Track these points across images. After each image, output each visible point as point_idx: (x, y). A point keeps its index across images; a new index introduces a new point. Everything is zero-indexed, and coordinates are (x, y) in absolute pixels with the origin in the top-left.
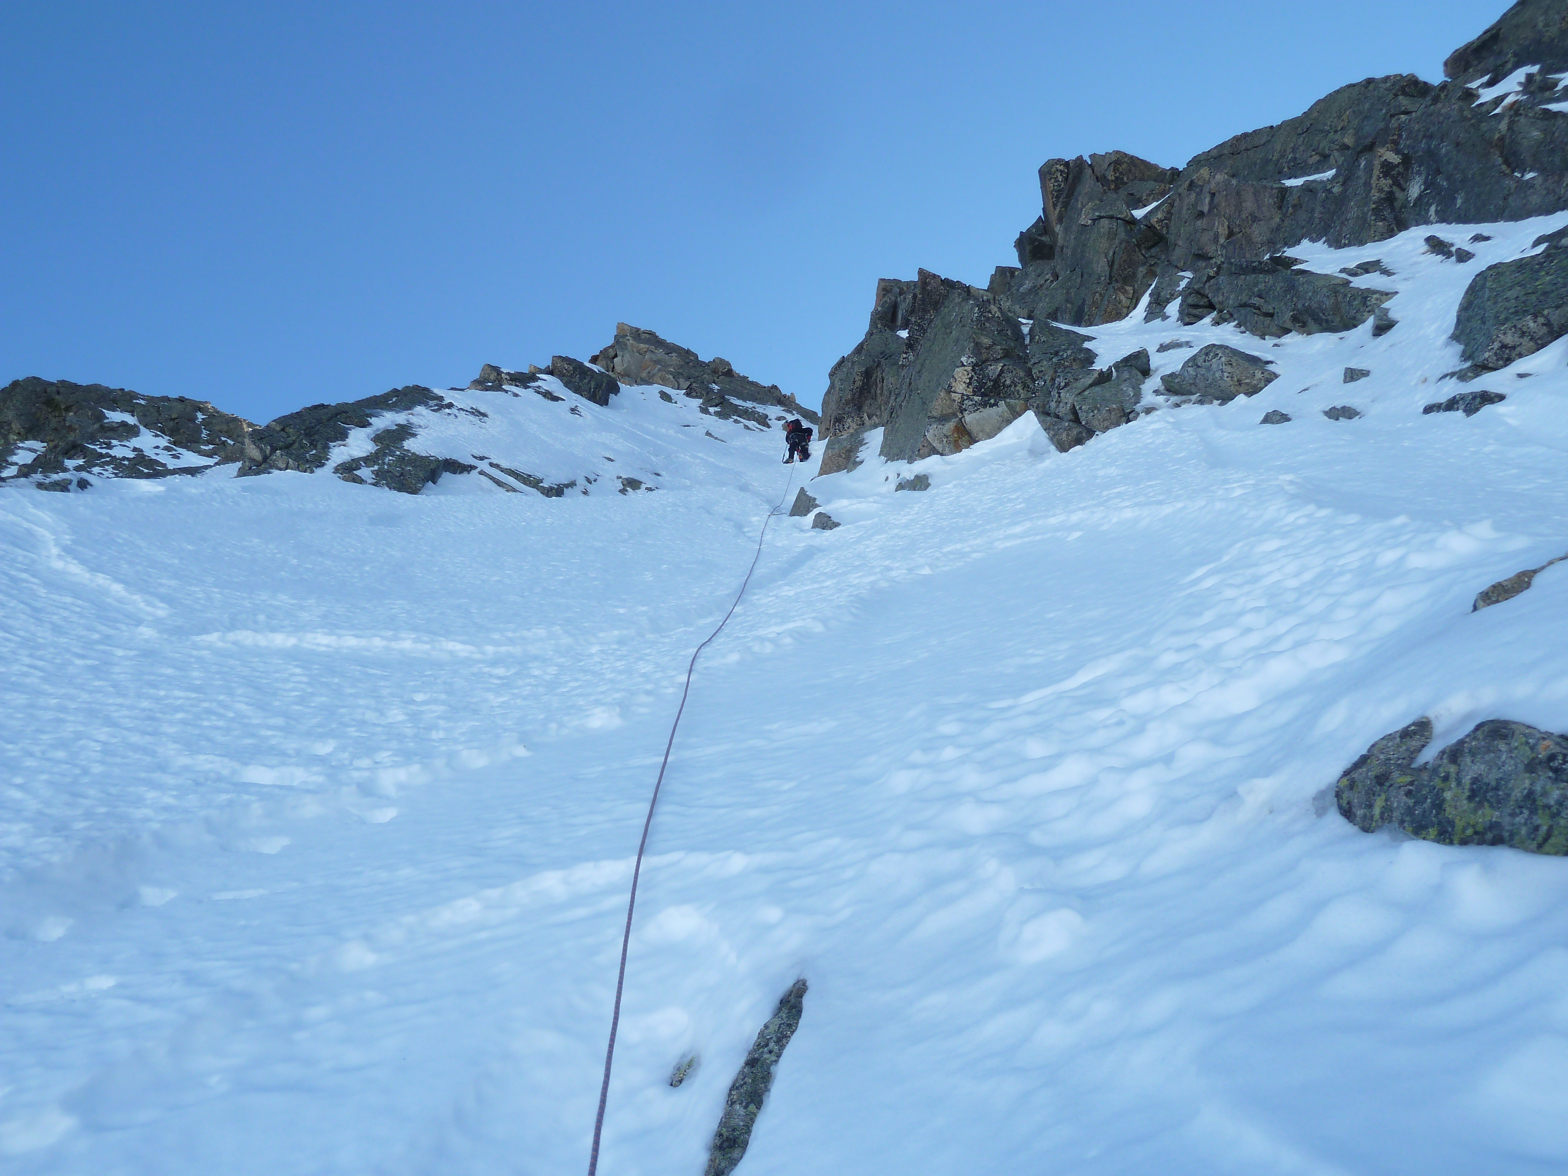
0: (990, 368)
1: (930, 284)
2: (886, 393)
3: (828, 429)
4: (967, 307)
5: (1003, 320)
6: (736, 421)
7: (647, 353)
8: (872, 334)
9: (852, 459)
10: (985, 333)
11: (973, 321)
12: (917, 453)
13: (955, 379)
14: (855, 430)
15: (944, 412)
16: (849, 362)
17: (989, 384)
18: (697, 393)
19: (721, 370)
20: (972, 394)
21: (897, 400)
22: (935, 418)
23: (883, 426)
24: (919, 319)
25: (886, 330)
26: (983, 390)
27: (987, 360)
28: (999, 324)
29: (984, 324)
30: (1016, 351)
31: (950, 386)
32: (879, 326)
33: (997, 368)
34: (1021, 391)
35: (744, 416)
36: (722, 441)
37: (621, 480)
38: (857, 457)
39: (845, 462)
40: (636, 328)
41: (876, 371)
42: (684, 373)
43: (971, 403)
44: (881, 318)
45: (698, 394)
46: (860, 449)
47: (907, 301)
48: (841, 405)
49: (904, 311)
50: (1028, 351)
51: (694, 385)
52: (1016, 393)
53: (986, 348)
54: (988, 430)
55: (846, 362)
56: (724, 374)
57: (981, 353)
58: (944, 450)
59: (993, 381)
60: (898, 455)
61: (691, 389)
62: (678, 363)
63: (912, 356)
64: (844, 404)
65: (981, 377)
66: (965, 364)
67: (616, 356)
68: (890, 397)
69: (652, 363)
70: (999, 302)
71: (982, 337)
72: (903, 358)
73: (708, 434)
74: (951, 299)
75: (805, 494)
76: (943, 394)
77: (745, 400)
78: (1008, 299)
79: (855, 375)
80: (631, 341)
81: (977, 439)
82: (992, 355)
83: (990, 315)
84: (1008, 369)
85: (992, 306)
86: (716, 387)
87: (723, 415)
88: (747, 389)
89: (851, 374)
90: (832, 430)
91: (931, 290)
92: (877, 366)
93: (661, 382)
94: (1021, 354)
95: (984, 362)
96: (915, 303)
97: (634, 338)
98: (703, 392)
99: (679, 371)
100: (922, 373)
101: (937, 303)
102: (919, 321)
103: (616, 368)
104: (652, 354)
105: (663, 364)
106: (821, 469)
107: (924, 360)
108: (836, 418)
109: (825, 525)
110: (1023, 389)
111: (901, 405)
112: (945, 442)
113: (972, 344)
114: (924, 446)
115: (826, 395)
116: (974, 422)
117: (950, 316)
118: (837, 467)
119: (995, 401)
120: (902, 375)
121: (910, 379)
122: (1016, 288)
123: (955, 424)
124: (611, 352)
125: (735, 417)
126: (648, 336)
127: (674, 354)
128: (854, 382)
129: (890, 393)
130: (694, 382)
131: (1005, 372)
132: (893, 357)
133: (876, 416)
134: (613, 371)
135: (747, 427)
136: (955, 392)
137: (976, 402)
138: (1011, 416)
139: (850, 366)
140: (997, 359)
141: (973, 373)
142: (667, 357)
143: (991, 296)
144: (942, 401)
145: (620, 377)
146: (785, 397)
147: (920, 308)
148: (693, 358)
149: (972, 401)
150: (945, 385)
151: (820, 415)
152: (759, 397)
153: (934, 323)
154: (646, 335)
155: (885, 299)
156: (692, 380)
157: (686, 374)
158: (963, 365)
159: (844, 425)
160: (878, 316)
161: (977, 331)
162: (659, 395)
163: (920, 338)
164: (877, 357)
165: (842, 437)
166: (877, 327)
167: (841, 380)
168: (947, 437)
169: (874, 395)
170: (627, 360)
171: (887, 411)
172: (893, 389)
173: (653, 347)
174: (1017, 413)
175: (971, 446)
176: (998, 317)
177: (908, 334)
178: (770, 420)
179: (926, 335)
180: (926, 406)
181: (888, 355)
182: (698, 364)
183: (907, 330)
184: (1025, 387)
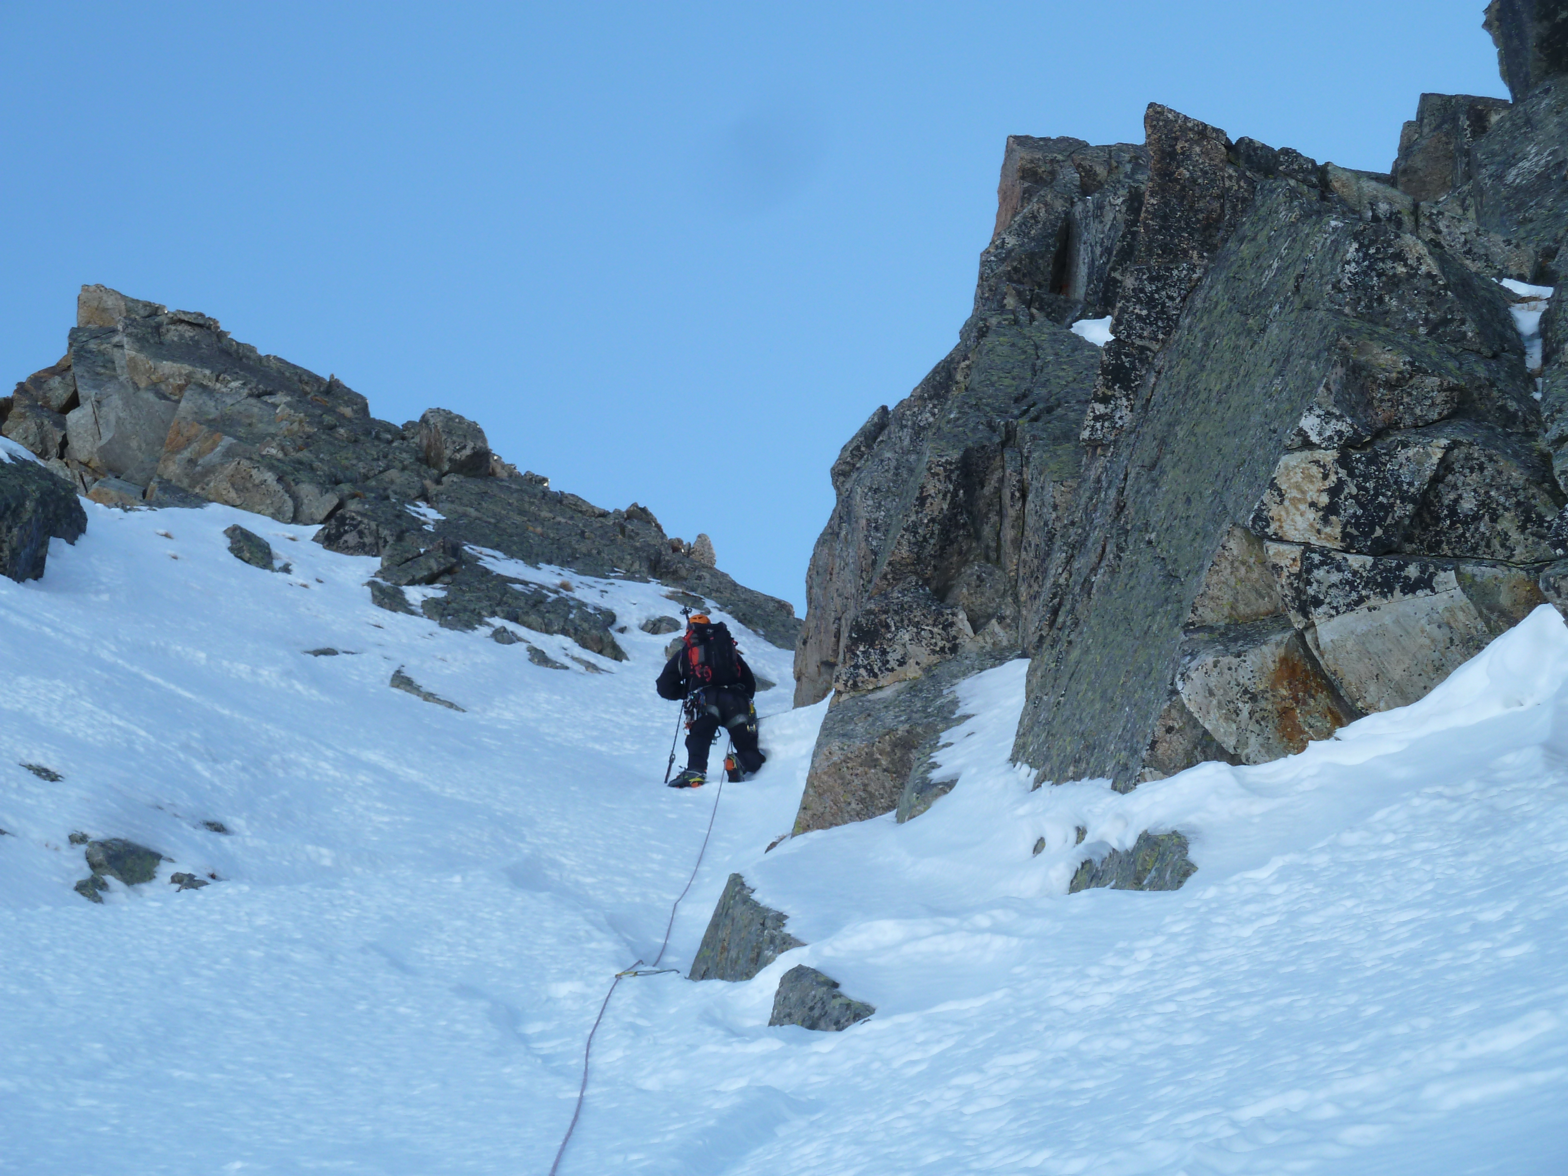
0: (1402, 454)
1: (1189, 157)
2: (1034, 539)
3: (830, 665)
4: (1319, 238)
5: (1446, 287)
6: (501, 636)
7: (187, 394)
8: (983, 333)
9: (915, 775)
10: (1382, 330)
11: (1340, 291)
12: (1144, 754)
13: (1281, 495)
14: (928, 670)
15: (1242, 608)
16: (903, 427)
17: (1399, 513)
18: (361, 534)
19: (448, 453)
20: (1338, 545)
21: (1076, 565)
22: (1211, 629)
23: (1024, 655)
24: (1151, 280)
25: (1032, 318)
26: (1379, 532)
27: (1393, 426)
28: (1434, 299)
29: (1380, 300)
30: (1495, 394)
31: (1263, 519)
32: (1010, 302)
33: (1429, 456)
34: (1515, 535)
35: (533, 618)
36: (451, 705)
37: (83, 847)
38: (935, 766)
39: (888, 784)
40: (147, 305)
41: (997, 462)
42: (317, 464)
43: (1335, 577)
44: (1015, 276)
45: (368, 540)
46: (945, 737)
47: (1109, 217)
48: (876, 580)
49: (1098, 250)
50: (1538, 396)
51: (353, 506)
52: (1496, 543)
53: (1390, 385)
54: (1397, 673)
55: (893, 428)
56: (459, 467)
57: (1370, 403)
58: (1242, 742)
59: (1413, 500)
60: (1077, 762)
61: (342, 521)
62: (296, 426)
63: (1125, 412)
64: (885, 577)
65: (1370, 485)
66: (1314, 439)
67: (73, 402)
68: (1048, 554)
69: (205, 428)
70: (1433, 222)
71: (1374, 344)
72: (1096, 418)
73: (401, 680)
74: (1263, 211)
75: (746, 900)
76: (1236, 546)
77: (532, 559)
78: (1465, 209)
79: (923, 477)
80: (130, 351)
81: (1359, 704)
82: (1409, 409)
83: (1401, 269)
84: (1468, 458)
85: (1408, 239)
86: (430, 515)
87: (456, 613)
88: (542, 522)
89: (911, 471)
90: (843, 670)
91: (1193, 180)
92: (1003, 444)
93: (233, 494)
94: (1512, 405)
95: (1379, 434)
96: (1135, 223)
97: (141, 342)
98: (384, 532)
99: (299, 455)
100: (1163, 472)
101: (1211, 225)
102: (1149, 288)
103: (75, 444)
104: (205, 397)
105: (242, 431)
106: (804, 808)
107: (1169, 425)
108: (856, 627)
109: (816, 1013)
110: (1522, 529)
111: (1087, 580)
112: (1245, 714)
113: (1340, 371)
114: (1169, 730)
115: (822, 541)
116: (1349, 645)
117: (1261, 270)
118: (862, 801)
119: (1423, 572)
120: (1093, 475)
121: (1121, 492)
122: (1492, 168)
123: (1281, 651)
124: (58, 392)
125: (498, 622)
126: (189, 332)
127: (281, 398)
128: (922, 500)
129: (1051, 538)
130: (353, 496)
131: (1457, 466)
132: (1059, 411)
133: (1001, 619)
134: (61, 457)
135: (539, 657)
136: (1280, 540)
137: (1355, 573)
138: (1481, 625)
139: (907, 442)
140: (1428, 424)
141: (1343, 473)
142: (255, 407)
143: (1401, 200)
144: (1234, 570)
145: (87, 479)
146: (676, 550)
147: (1151, 241)
148: (348, 411)
149: (1339, 569)
150: (1243, 512)
151: (800, 611)
152: (583, 548)
153: (1202, 294)
154: (182, 328)
155: (1033, 205)
156: (346, 488)
157: (322, 469)
158: (1307, 444)
159: (884, 653)
160: (1006, 267)
161: (1356, 325)
162: (227, 542)
163: (1156, 347)
164: (1002, 412)
165: (879, 695)
166: (1002, 308)
167: (876, 491)
168: (1254, 698)
169: (993, 544)
170: (112, 418)
171: (1038, 602)
172: (1058, 525)
173: (207, 372)
174: (1503, 613)
175: (1340, 732)
176: (1429, 275)
177: (1113, 331)
178: (622, 630)
179: (1175, 336)
180: (1176, 589)
181: (1041, 406)
182: (368, 433)
183: (1109, 319)
184: (1528, 519)
